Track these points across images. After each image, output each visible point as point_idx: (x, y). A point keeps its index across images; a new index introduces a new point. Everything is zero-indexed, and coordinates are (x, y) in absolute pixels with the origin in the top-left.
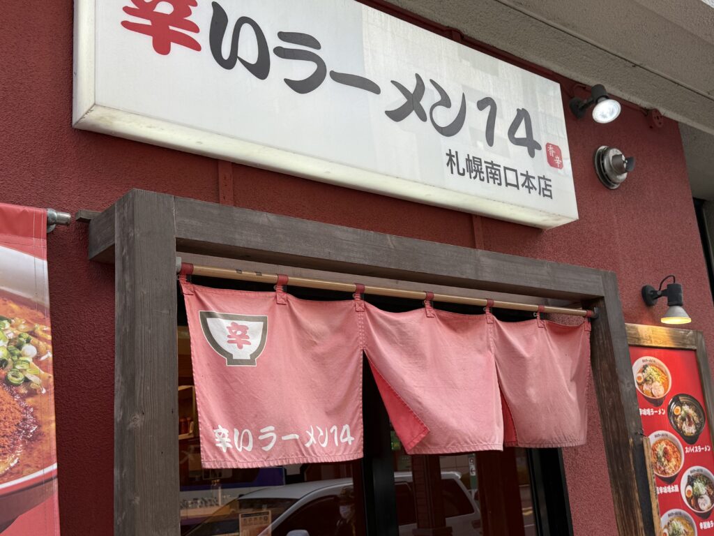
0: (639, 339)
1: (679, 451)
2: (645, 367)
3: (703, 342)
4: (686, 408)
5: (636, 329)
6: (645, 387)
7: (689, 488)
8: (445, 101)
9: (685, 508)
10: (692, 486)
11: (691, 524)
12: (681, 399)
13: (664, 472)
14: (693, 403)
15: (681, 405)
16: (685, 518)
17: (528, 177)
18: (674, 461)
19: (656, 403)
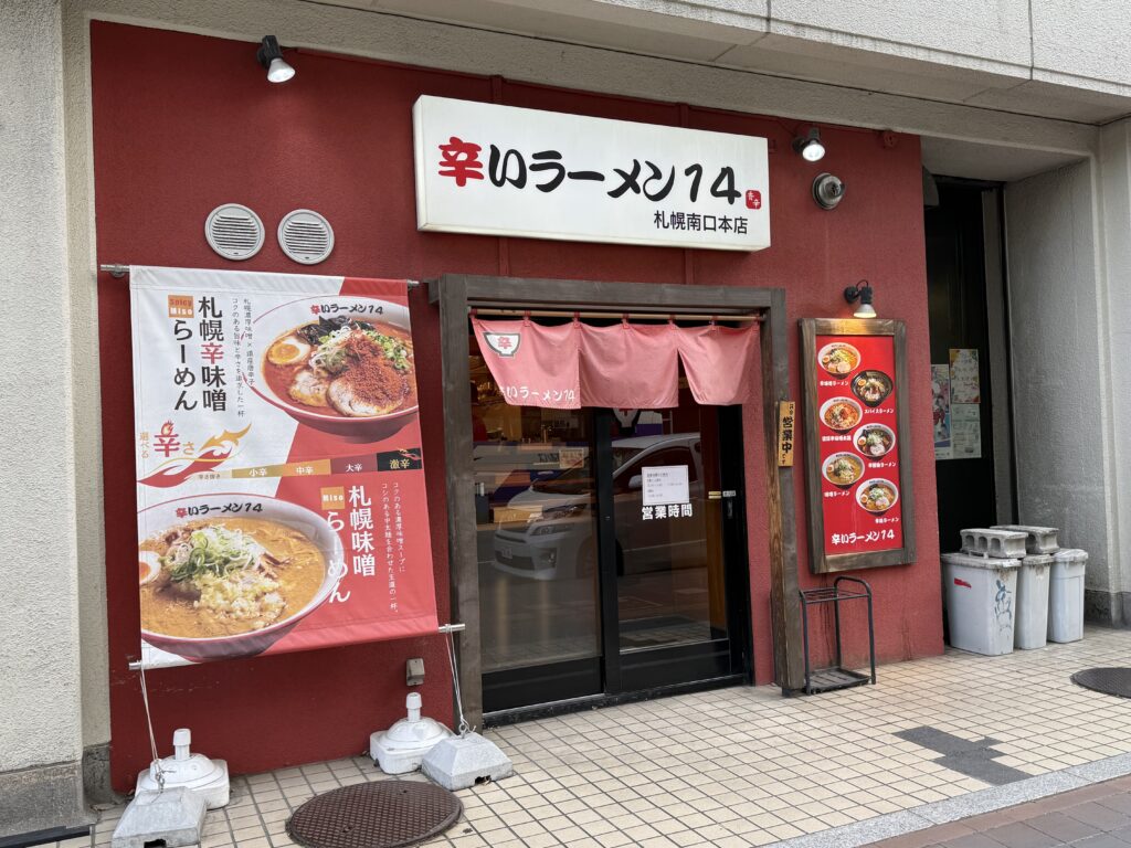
0: (830, 330)
1: (857, 411)
2: (833, 351)
3: (904, 330)
4: (872, 381)
5: (829, 323)
6: (830, 365)
7: (863, 438)
8: (657, 175)
9: (855, 451)
10: (867, 437)
11: (859, 464)
12: (868, 374)
13: (838, 426)
14: (881, 376)
15: (867, 378)
16: (854, 458)
17: (725, 220)
18: (850, 419)
19: (840, 377)
